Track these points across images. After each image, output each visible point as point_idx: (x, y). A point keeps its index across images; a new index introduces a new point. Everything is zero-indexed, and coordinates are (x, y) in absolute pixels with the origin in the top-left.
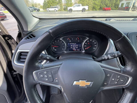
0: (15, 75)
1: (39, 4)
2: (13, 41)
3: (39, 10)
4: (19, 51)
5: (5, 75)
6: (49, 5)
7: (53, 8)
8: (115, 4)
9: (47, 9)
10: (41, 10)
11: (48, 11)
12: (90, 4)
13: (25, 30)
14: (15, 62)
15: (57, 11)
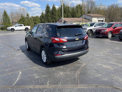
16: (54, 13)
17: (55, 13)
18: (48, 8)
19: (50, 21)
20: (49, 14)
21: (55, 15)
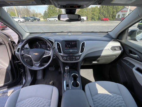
0: (15, 63)
1: (40, 14)
2: (15, 44)
3: (40, 20)
4: (18, 47)
5: (10, 61)
6: (49, 15)
7: (53, 18)
8: (112, 15)
9: (48, 19)
10: (42, 19)
11: (48, 20)
12: (89, 15)
13: (21, 39)
14: (16, 52)
15: (57, 21)
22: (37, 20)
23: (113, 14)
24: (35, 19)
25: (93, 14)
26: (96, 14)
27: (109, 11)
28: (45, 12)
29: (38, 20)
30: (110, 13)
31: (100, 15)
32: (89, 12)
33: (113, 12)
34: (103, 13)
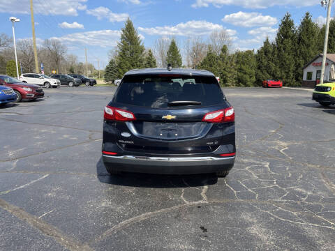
3: (95, 82)
6: (120, 71)
8: (294, 72)
9: (115, 81)
10: (100, 82)
12: (230, 72)
16: (305, 38)
17: (306, 40)
18: (286, 25)
19: (288, 62)
20: (289, 42)
21: (308, 46)
22: (87, 83)
23: (297, 69)
24: (84, 81)
25: (240, 70)
26: (248, 71)
27: (285, 61)
28: (111, 63)
29: (90, 82)
30: (289, 68)
31: (261, 74)
32: (229, 65)
33: (298, 66)
34: (268, 68)
